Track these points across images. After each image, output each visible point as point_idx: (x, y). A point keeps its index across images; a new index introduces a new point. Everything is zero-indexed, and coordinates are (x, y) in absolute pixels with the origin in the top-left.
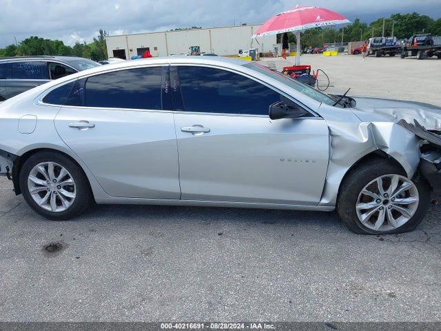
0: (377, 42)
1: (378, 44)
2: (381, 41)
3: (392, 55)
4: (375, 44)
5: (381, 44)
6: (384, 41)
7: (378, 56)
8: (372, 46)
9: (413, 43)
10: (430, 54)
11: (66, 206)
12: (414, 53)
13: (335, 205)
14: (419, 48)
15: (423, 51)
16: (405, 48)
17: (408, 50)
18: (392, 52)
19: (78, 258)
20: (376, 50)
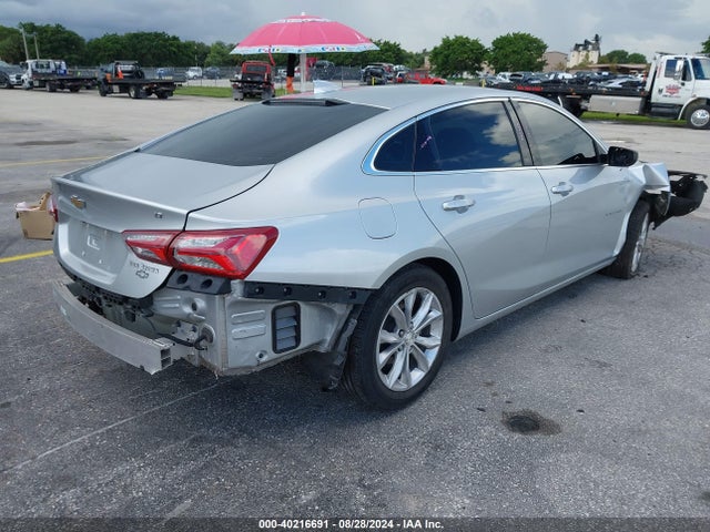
0: (42, 67)
1: (44, 71)
2: (48, 67)
3: (74, 90)
4: (39, 71)
5: (49, 71)
6: (52, 66)
7: (53, 90)
8: (34, 73)
9: (117, 75)
10: (149, 92)
11: (427, 366)
12: (124, 88)
13: (617, 256)
14: (131, 81)
15: (138, 86)
16: (105, 80)
17: (112, 84)
18: (75, 86)
19: (582, 411)
20: (45, 81)
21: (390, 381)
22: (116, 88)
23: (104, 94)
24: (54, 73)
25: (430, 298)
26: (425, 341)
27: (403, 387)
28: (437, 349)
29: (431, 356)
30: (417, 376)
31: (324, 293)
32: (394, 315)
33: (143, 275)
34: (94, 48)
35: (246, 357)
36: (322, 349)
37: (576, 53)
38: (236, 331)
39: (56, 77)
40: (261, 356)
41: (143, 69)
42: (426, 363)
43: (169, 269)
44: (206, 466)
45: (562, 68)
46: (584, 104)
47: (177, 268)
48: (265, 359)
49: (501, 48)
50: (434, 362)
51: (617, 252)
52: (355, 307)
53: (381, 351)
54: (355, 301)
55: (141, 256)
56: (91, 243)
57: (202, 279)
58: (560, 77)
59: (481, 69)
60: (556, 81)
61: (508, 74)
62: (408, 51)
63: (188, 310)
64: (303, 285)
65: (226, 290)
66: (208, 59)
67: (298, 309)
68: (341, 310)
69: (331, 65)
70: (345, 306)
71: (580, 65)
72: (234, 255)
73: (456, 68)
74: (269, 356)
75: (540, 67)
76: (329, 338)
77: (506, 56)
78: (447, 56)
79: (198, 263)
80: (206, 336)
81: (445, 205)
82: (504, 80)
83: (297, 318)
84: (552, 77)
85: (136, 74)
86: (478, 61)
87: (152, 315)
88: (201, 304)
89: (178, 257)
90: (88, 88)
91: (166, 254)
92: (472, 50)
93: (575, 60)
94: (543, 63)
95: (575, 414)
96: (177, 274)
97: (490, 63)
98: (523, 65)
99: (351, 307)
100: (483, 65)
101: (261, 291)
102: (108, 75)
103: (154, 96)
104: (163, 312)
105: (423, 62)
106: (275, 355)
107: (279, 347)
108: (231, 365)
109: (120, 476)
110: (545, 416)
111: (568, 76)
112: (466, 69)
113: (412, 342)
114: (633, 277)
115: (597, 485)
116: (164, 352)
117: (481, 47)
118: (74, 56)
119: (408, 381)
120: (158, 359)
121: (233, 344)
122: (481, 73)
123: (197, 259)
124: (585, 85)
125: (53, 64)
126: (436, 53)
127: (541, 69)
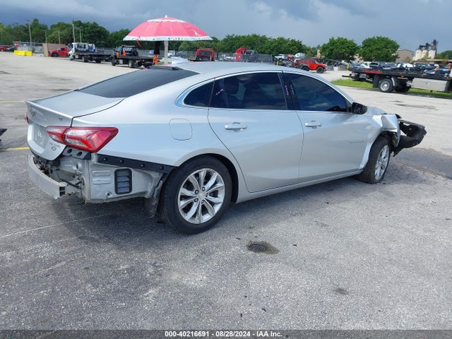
0: (81, 47)
1: (82, 49)
2: (85, 47)
3: (98, 61)
4: (79, 49)
5: (85, 50)
6: (87, 47)
7: (86, 61)
8: (76, 50)
9: (122, 53)
10: (140, 64)
11: (213, 213)
12: (126, 61)
13: (364, 169)
14: (129, 57)
15: (134, 61)
16: (115, 57)
17: (119, 59)
18: (99, 59)
19: (296, 245)
20: (82, 56)
21: (188, 217)
22: (121, 61)
23: (114, 64)
24: (88, 51)
25: (215, 175)
26: (213, 199)
27: (196, 221)
28: (220, 205)
29: (217, 208)
30: (207, 218)
31: (144, 165)
32: (191, 181)
33: (54, 149)
34: (115, 37)
35: (100, 194)
36: (147, 196)
37: (420, 51)
38: (95, 180)
39: (89, 54)
40: (108, 194)
41: (138, 50)
42: (213, 211)
43: (65, 146)
44: (80, 249)
45: (408, 61)
46: (409, 83)
47: (68, 145)
48: (111, 196)
49: (369, 46)
50: (218, 212)
51: (362, 166)
52: (164, 175)
53: (181, 200)
54: (163, 171)
55: (54, 140)
56: (40, 134)
57: (78, 151)
58: (404, 66)
59: (353, 59)
60: (402, 69)
61: (368, 63)
62: (307, 46)
63: (75, 168)
64: (131, 159)
65: (88, 158)
66: (181, 46)
67: (130, 172)
68: (156, 176)
69: (255, 53)
70: (158, 174)
71: (423, 59)
72: (92, 140)
73: (337, 58)
74: (113, 195)
75: (394, 59)
76: (149, 190)
77: (371, 51)
78: (332, 50)
79: (78, 143)
80: (82, 182)
81: (226, 127)
82: (366, 67)
83: (130, 177)
84: (399, 66)
85: (134, 53)
86: (353, 54)
87: (59, 170)
88: (80, 165)
89: (68, 140)
90: (107, 61)
91: (62, 138)
92: (348, 47)
93: (419, 55)
94: (396, 57)
95: (291, 246)
96: (68, 149)
97: (360, 56)
98: (382, 57)
99: (162, 175)
100: (355, 57)
101: (107, 160)
102: (117, 53)
103: (142, 66)
104: (64, 169)
105: (316, 53)
106: (117, 195)
107: (119, 191)
108: (92, 198)
109: (36, 248)
110: (273, 245)
111: (410, 66)
112: (343, 59)
113: (204, 198)
114: (376, 183)
115: (280, 278)
116: (61, 188)
117: (355, 45)
118: (103, 42)
119: (199, 219)
120: (58, 192)
121: (93, 187)
122: (353, 62)
123: (77, 141)
124: (421, 72)
125: (88, 45)
126: (324, 49)
127: (394, 61)
